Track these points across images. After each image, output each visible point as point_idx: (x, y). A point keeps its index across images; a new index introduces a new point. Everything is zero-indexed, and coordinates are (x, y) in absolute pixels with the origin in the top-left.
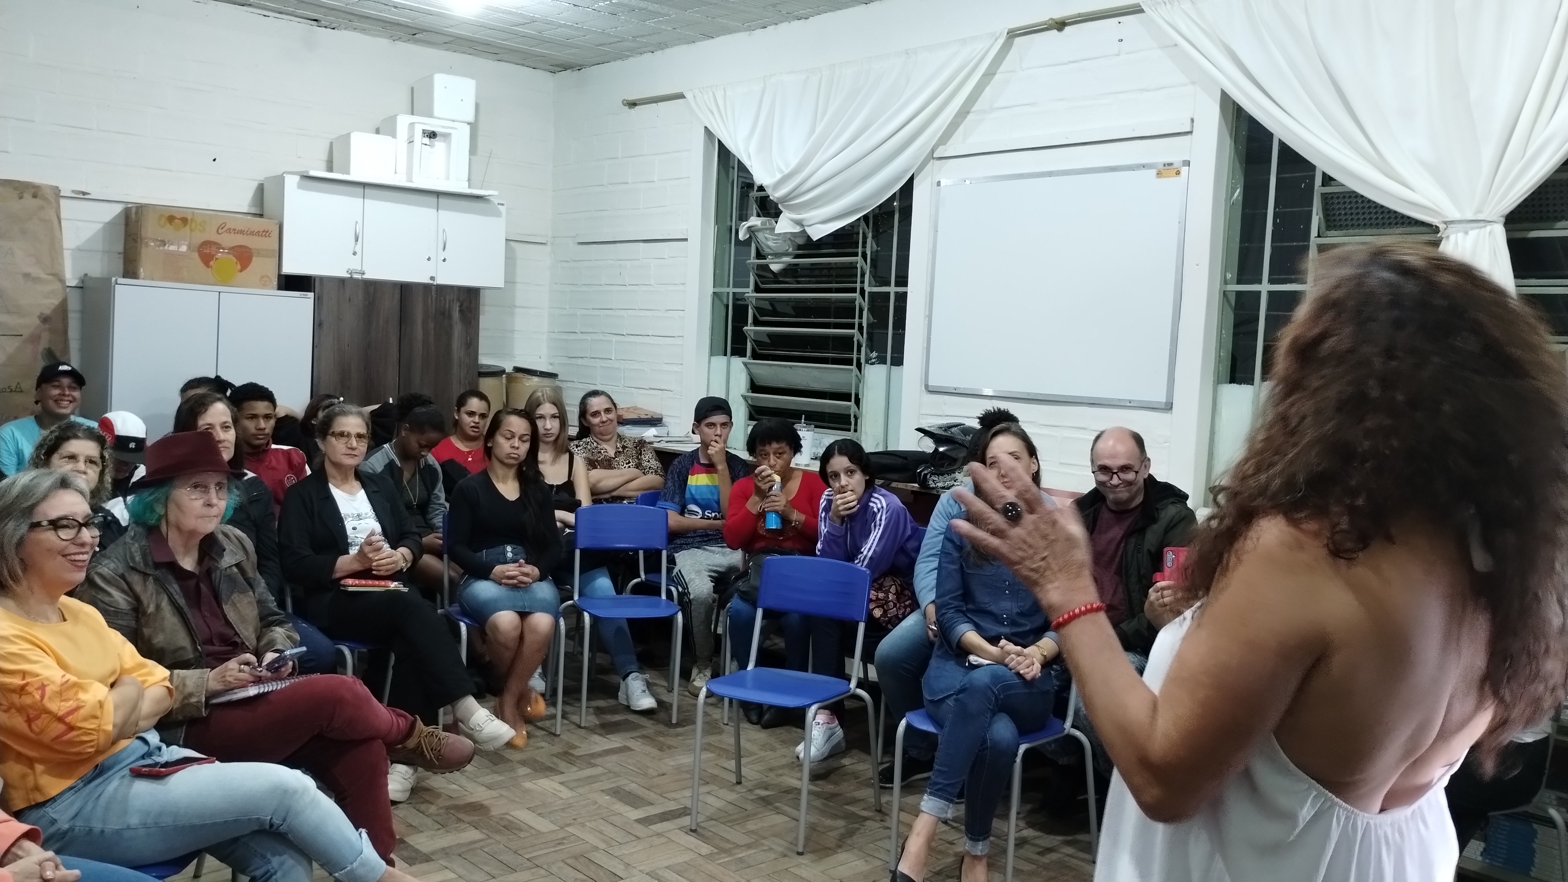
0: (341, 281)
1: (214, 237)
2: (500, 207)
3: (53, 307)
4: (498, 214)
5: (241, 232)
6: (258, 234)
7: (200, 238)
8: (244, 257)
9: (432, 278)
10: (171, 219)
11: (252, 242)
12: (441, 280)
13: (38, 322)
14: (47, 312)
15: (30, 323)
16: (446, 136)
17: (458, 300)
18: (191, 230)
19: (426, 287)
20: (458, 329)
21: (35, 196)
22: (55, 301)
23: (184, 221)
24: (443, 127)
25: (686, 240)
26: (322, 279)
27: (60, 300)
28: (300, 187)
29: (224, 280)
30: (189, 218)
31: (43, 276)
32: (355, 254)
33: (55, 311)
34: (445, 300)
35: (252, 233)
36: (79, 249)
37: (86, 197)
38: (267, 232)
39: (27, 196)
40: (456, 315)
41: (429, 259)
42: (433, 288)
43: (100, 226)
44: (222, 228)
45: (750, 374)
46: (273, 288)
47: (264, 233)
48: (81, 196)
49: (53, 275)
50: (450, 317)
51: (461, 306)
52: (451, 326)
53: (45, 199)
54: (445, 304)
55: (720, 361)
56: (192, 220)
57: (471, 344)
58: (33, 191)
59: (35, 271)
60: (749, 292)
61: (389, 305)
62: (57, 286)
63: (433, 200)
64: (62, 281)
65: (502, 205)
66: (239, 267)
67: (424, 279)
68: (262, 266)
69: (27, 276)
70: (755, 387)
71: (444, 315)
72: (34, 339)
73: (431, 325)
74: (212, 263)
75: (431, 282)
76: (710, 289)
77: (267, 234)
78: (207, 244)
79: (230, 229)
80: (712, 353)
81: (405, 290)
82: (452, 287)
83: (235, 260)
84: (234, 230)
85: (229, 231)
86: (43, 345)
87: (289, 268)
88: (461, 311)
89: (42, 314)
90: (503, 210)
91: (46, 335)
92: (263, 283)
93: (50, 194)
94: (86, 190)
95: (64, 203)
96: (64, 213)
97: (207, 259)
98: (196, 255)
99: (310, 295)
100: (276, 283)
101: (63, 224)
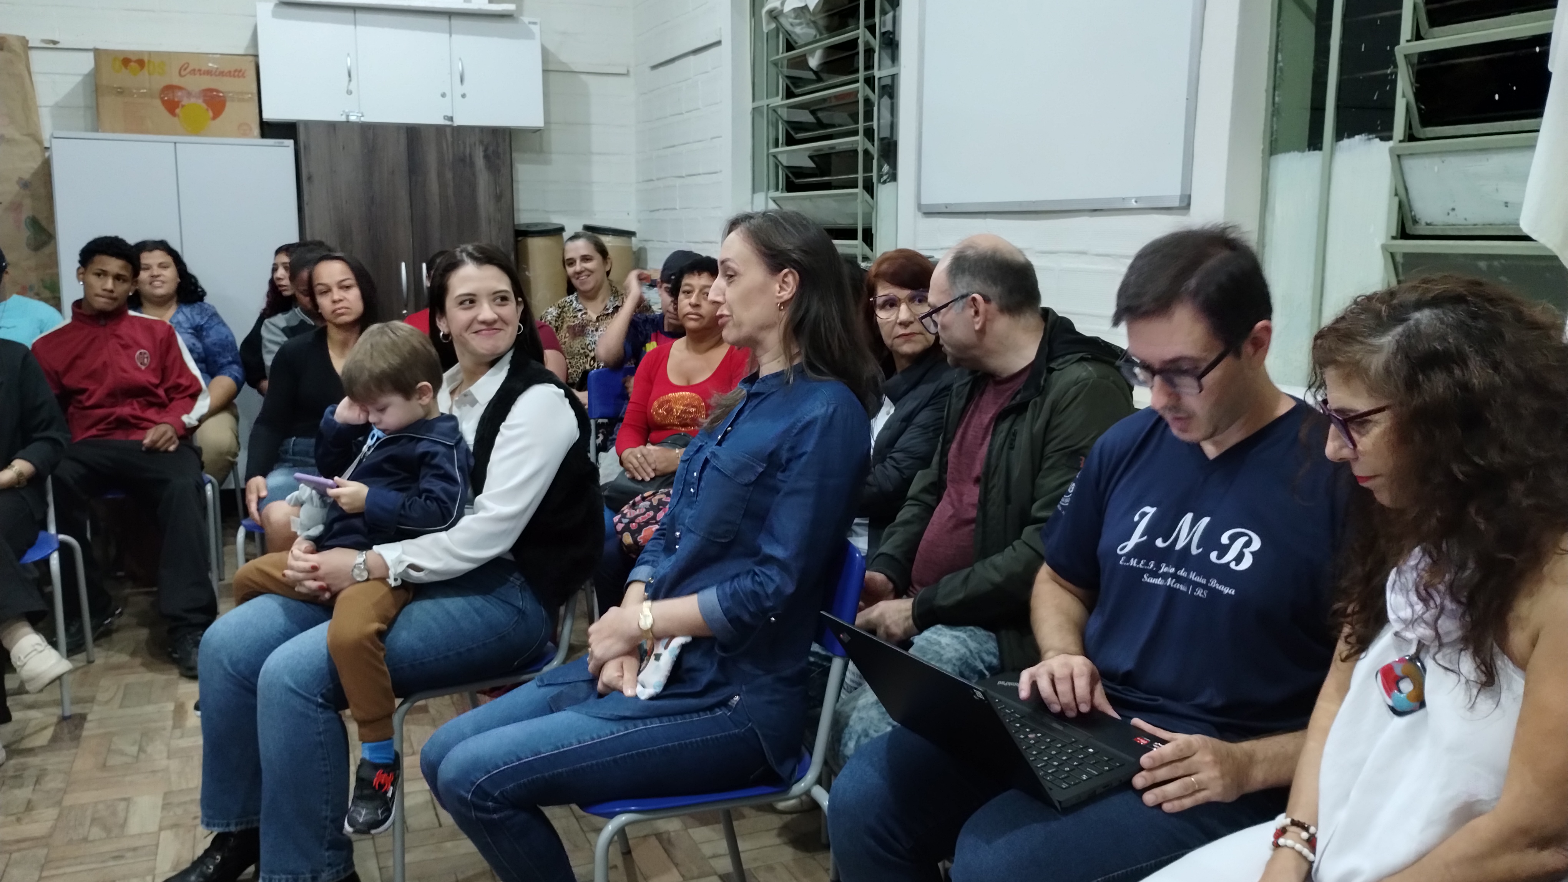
0: (332, 126)
1: (176, 81)
2: (532, 27)
3: (32, 171)
4: (529, 35)
5: (210, 73)
6: (229, 74)
7: (160, 82)
8: (216, 103)
9: (451, 119)
10: (127, 64)
11: (225, 85)
12: (461, 120)
14: (27, 176)
17: (481, 142)
18: (150, 74)
19: (439, 130)
20: (483, 179)
22: (34, 164)
23: (141, 63)
25: (718, 43)
26: (307, 123)
27: (39, 163)
28: (275, 15)
29: (195, 130)
30: (146, 59)
31: (17, 136)
32: (349, 92)
33: (35, 174)
34: (464, 143)
35: (222, 74)
38: (240, 71)
40: (480, 162)
41: (443, 95)
42: (448, 130)
44: (185, 69)
46: (255, 137)
47: (236, 74)
50: (472, 164)
51: (485, 151)
52: (474, 174)
53: (11, 50)
54: (465, 147)
56: (149, 61)
57: (506, 197)
59: (13, 133)
60: (779, 101)
61: (395, 153)
62: (36, 148)
63: (443, 22)
64: (39, 142)
65: (535, 23)
66: (211, 114)
67: (437, 119)
68: (239, 112)
71: (464, 162)
73: (449, 175)
74: (178, 111)
75: (448, 123)
76: (748, 105)
77: (241, 74)
78: (170, 88)
79: (194, 70)
81: (413, 133)
82: (472, 128)
83: (204, 106)
84: (200, 70)
85: (193, 72)
86: (27, 212)
87: (271, 114)
88: (486, 157)
89: (21, 179)
90: (536, 29)
91: (28, 203)
92: (242, 131)
93: (17, 46)
94: (56, 39)
95: (34, 55)
96: (35, 67)
97: (172, 107)
98: (158, 103)
99: (291, 142)
100: (256, 130)
101: (35, 78)
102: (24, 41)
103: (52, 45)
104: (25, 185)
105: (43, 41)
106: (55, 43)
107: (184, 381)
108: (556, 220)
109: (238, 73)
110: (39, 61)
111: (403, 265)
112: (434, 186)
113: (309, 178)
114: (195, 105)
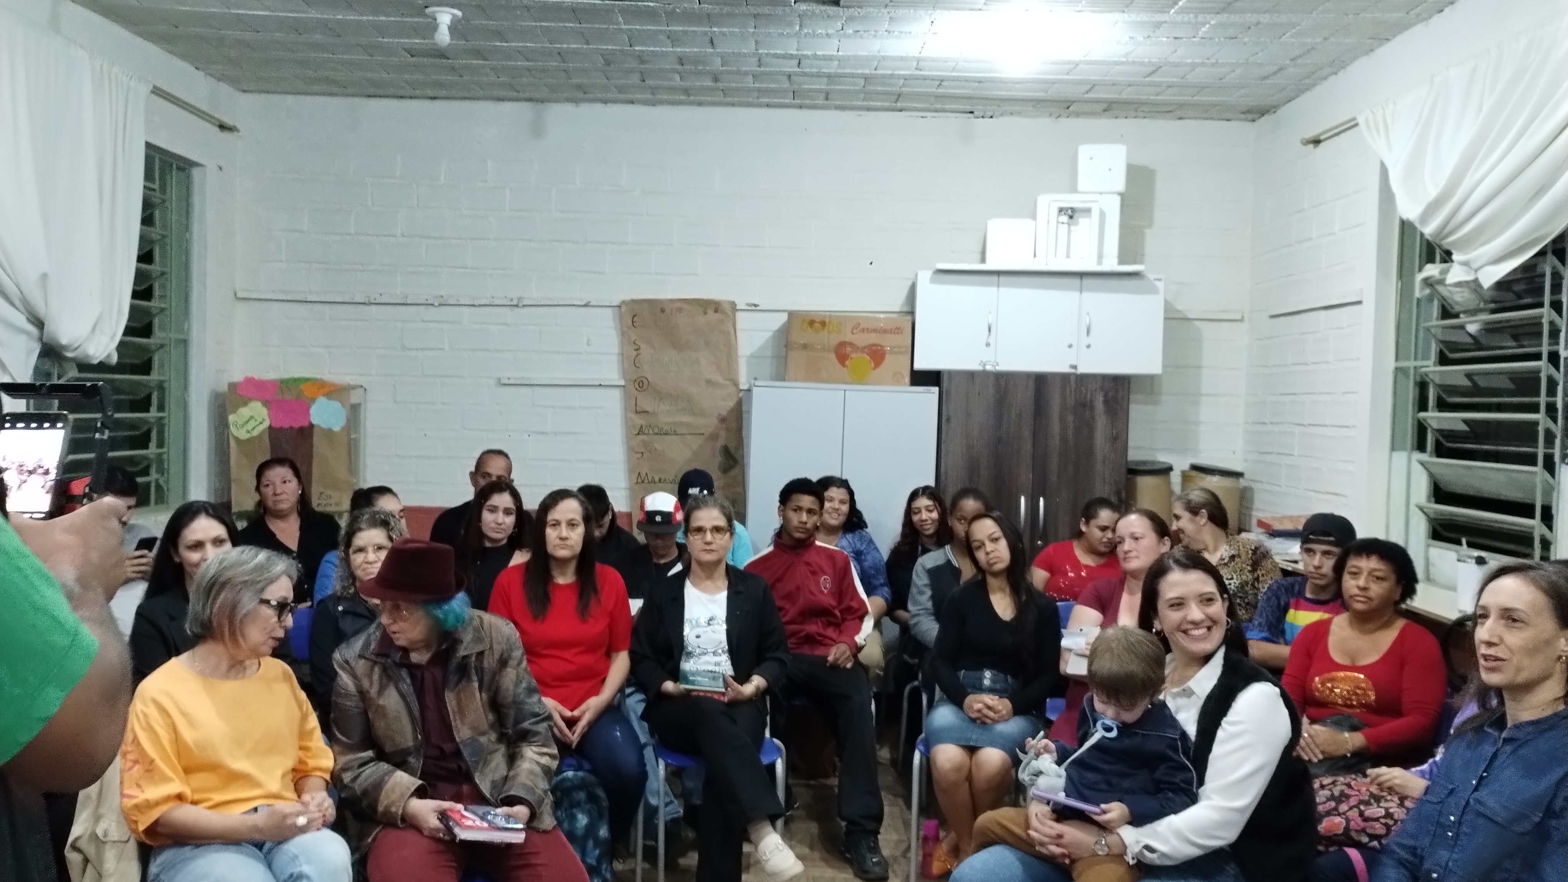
0: (971, 375)
1: (849, 337)
2: (1157, 283)
3: (729, 408)
4: (1154, 291)
5: (875, 331)
6: (891, 331)
7: (835, 339)
8: (877, 355)
9: (1075, 367)
10: (812, 323)
11: (885, 340)
12: (1085, 368)
13: (716, 421)
14: (724, 413)
15: (709, 424)
16: (1088, 211)
17: (1102, 388)
18: (829, 332)
19: (1064, 377)
20: (1101, 422)
21: (716, 311)
22: (731, 403)
23: (823, 324)
24: (1082, 202)
25: (1359, 303)
26: (950, 373)
27: (735, 402)
28: (933, 281)
29: (860, 379)
30: (827, 321)
31: (721, 380)
32: (988, 345)
33: (731, 411)
34: (1086, 390)
35: (885, 331)
36: (752, 356)
37: (758, 308)
38: (900, 328)
39: (710, 312)
40: (1099, 406)
41: (1070, 346)
42: (1073, 379)
43: (770, 334)
44: (857, 329)
45: (1431, 475)
46: (905, 384)
47: (896, 331)
48: (753, 308)
49: (729, 380)
50: (1092, 408)
51: (1105, 396)
52: (1093, 418)
53: (724, 313)
54: (1086, 395)
55: (1401, 458)
56: (830, 322)
57: (1119, 439)
58: (715, 306)
59: (718, 378)
60: (1430, 367)
61: (1023, 397)
62: (733, 389)
63: (1076, 281)
64: (736, 384)
65: (1160, 280)
66: (873, 365)
67: (1064, 369)
68: (897, 364)
69: (709, 382)
70: (1440, 494)
71: (1085, 406)
72: (714, 437)
73: (1070, 418)
74: (847, 363)
75: (1073, 371)
76: (1390, 363)
77: (900, 331)
78: (843, 344)
79: (864, 329)
80: (1393, 448)
81: (1041, 381)
82: (1094, 376)
83: (869, 358)
84: (868, 329)
85: (863, 331)
86: (721, 442)
87: (920, 364)
88: (1106, 402)
89: (720, 415)
90: (1160, 285)
91: (723, 434)
92: (896, 380)
93: (727, 308)
94: (756, 303)
95: (739, 315)
96: (739, 325)
97: (842, 359)
98: (833, 356)
99: (936, 389)
100: (907, 379)
101: (739, 334)
102: (733, 305)
103: (754, 307)
104: (723, 420)
105: (748, 305)
106: (755, 305)
107: (854, 604)
108: (1164, 458)
109: (898, 330)
110: (742, 319)
111: (1023, 499)
112: (1055, 427)
113: (948, 420)
114: (860, 359)
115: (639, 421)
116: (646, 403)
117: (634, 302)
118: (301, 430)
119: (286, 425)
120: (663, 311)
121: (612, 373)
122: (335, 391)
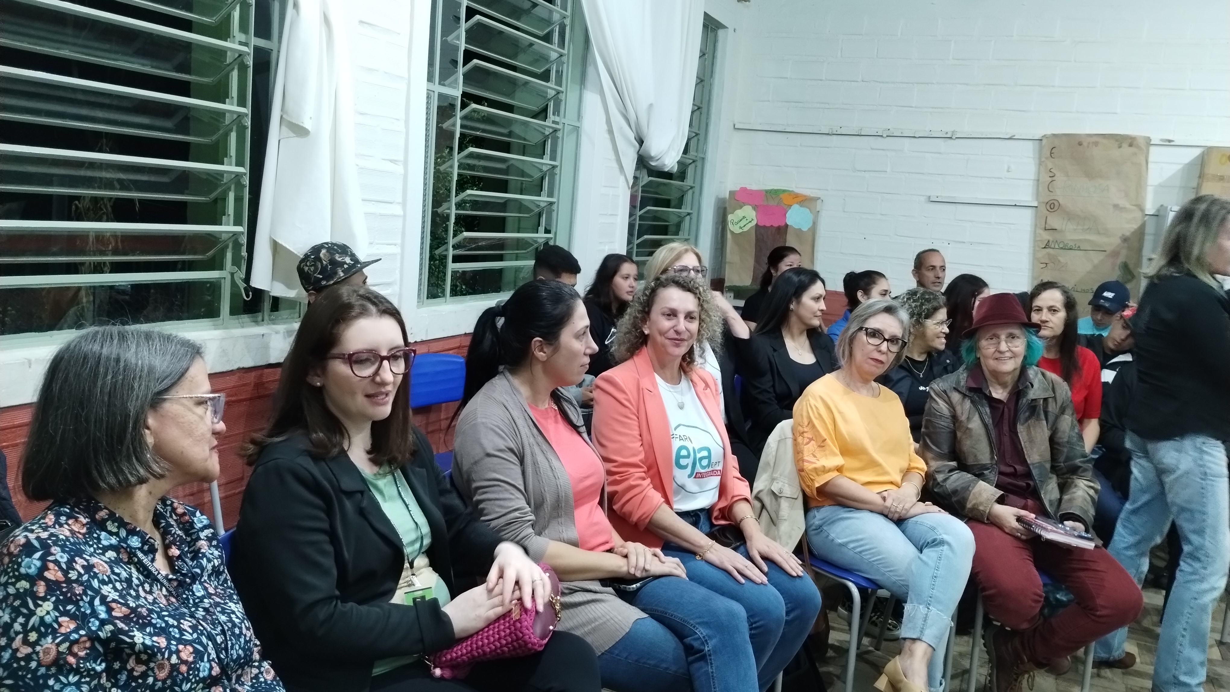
13: (1119, 241)
15: (1113, 242)
21: (1131, 145)
36: (1160, 186)
37: (1171, 144)
39: (1125, 145)
43: (1181, 166)
48: (1167, 143)
49: (1136, 205)
58: (1130, 141)
69: (1116, 206)
72: (1115, 254)
115: (1046, 236)
116: (1055, 221)
117: (1054, 135)
118: (779, 228)
119: (768, 225)
120: (1080, 144)
121: (1027, 196)
122: (805, 201)
